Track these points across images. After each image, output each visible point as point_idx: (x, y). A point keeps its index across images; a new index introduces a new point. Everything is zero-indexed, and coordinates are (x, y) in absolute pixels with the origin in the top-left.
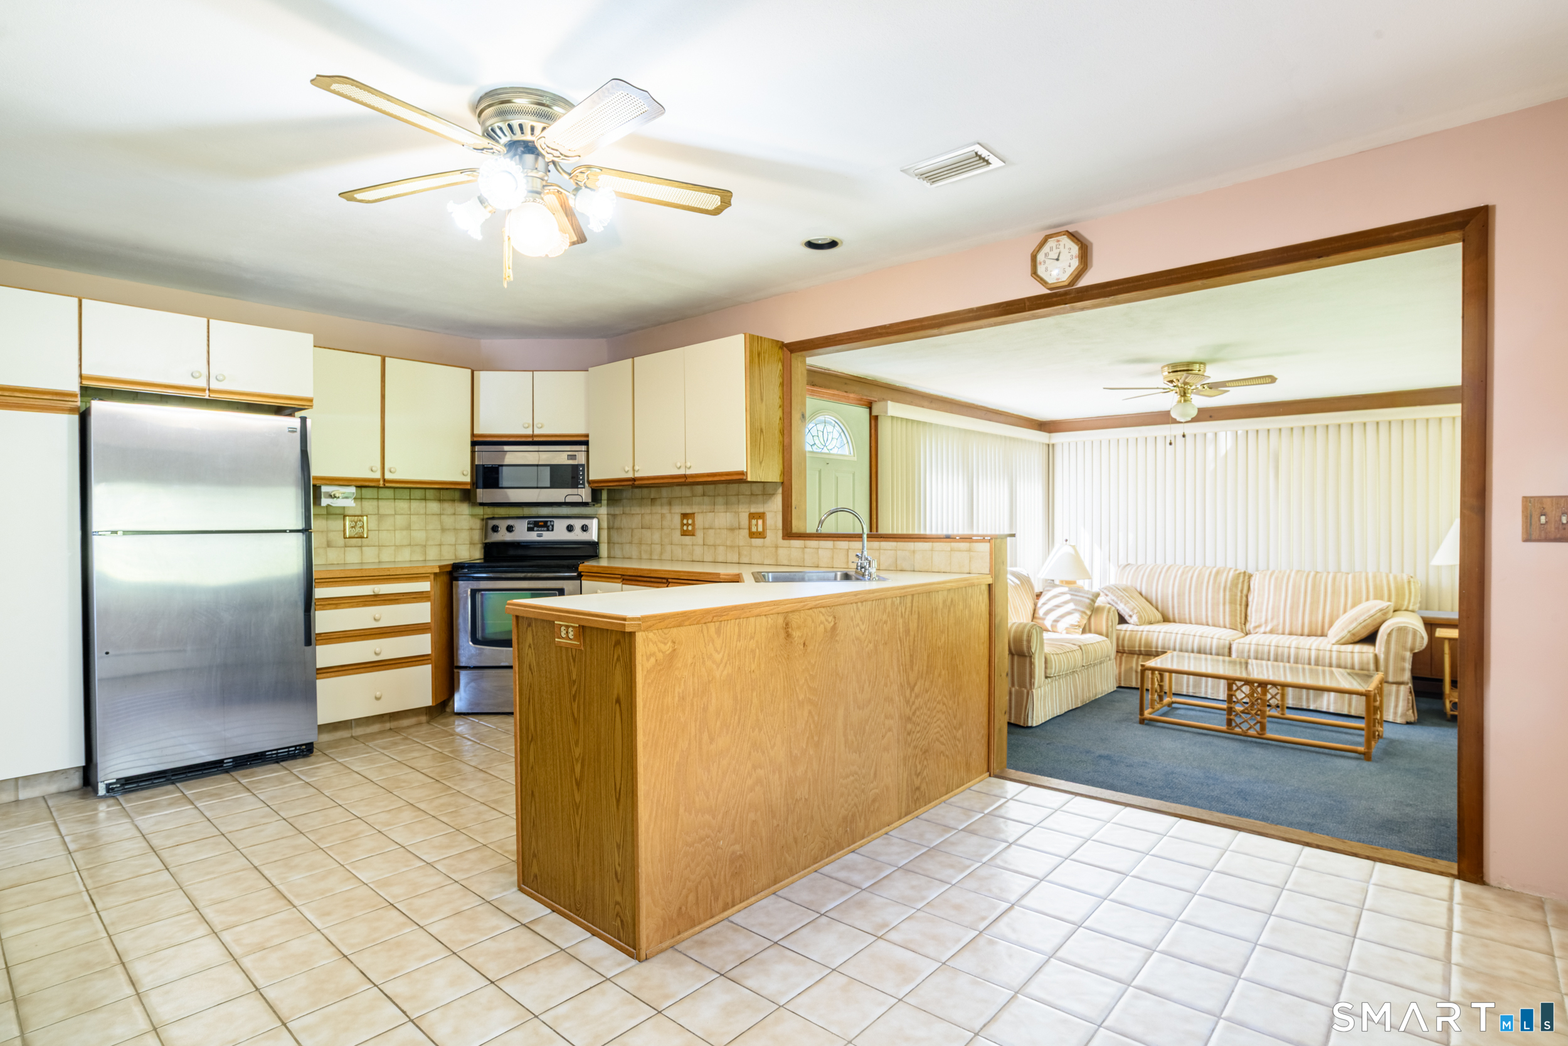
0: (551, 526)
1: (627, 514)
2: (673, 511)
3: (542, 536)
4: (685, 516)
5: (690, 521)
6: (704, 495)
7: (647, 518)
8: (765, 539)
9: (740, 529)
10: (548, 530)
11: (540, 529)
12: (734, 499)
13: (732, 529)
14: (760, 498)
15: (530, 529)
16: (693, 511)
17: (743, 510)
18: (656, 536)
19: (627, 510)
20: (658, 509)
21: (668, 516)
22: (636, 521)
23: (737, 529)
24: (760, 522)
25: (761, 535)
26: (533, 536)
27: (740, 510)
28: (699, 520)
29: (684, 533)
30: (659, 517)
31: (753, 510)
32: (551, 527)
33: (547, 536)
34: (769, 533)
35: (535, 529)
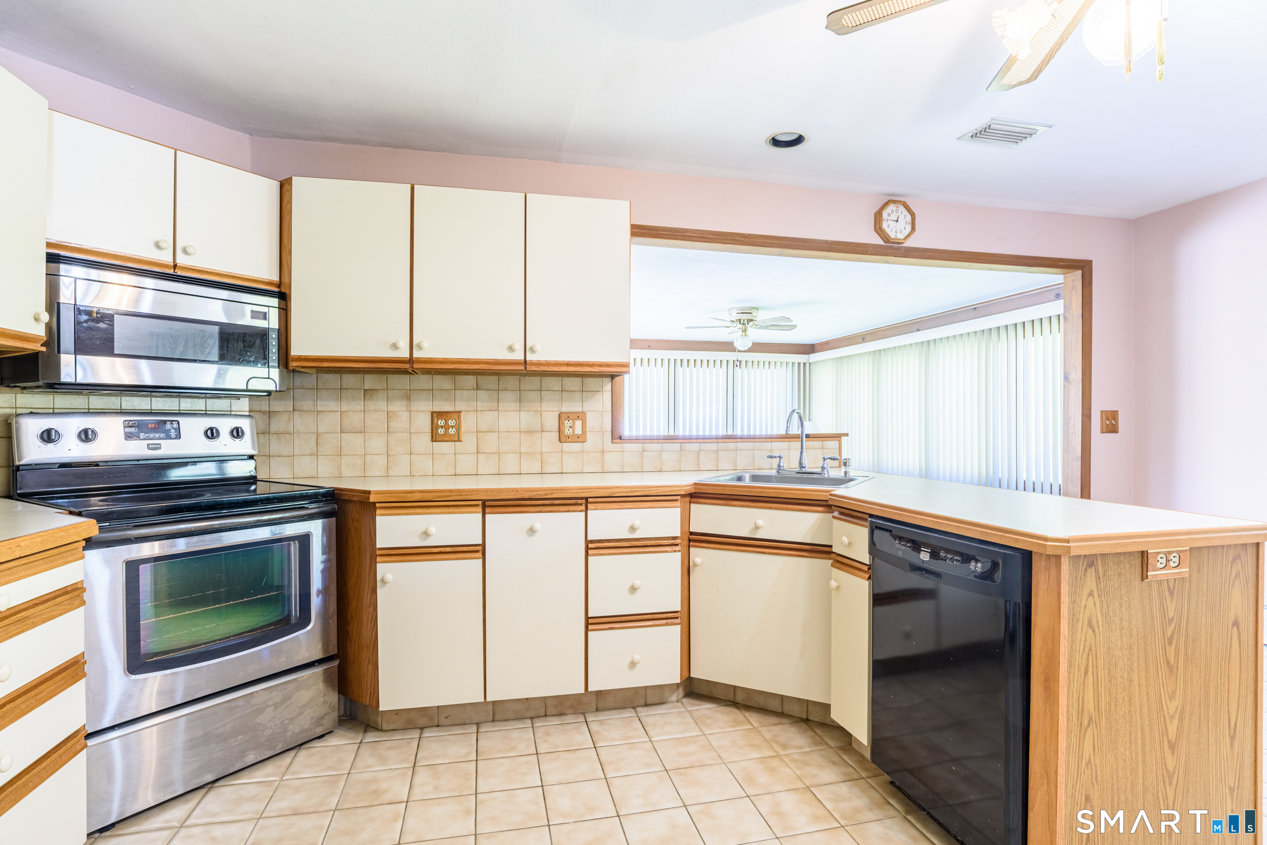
0: (173, 431)
1: (304, 411)
2: (413, 408)
3: (160, 448)
4: (436, 415)
5: (451, 422)
6: (478, 388)
7: (355, 419)
8: (584, 444)
9: (542, 431)
10: (169, 437)
11: (152, 436)
12: (535, 395)
13: (530, 432)
14: (578, 395)
15: (128, 436)
16: (457, 409)
17: (549, 409)
18: (377, 443)
19: (307, 404)
20: (379, 406)
21: (405, 416)
22: (329, 422)
23: (538, 432)
24: (578, 424)
25: (580, 439)
26: (138, 449)
27: (544, 408)
28: (468, 422)
29: (434, 438)
30: (383, 416)
31: (564, 409)
32: (173, 433)
33: (169, 448)
34: (589, 436)
35: (142, 435)
